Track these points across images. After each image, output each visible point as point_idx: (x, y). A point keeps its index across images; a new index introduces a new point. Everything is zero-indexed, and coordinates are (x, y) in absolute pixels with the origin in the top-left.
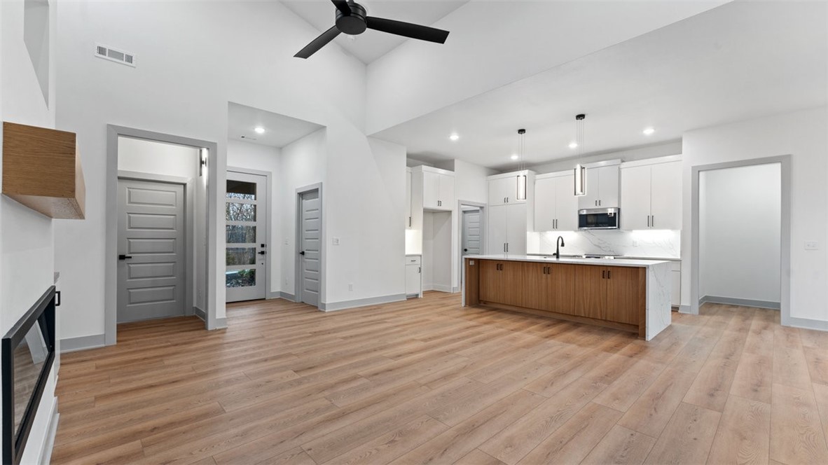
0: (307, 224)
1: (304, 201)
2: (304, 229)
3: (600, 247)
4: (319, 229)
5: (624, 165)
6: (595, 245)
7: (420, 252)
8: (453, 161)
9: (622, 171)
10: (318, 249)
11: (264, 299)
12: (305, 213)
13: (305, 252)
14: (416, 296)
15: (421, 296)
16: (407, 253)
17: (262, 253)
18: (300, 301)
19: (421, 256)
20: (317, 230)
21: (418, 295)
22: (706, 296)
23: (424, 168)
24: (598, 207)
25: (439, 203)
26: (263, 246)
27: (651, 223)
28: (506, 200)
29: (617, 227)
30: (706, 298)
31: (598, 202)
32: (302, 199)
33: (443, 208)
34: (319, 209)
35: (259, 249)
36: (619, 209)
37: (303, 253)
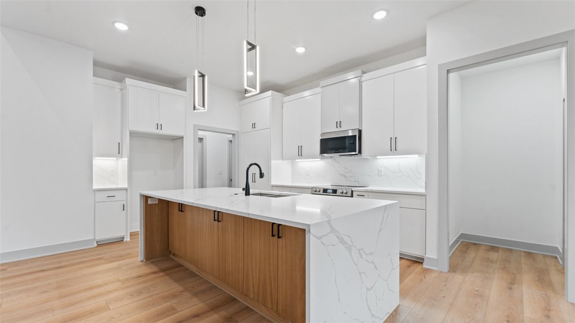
3: (345, 177)
5: (366, 77)
6: (341, 175)
7: (124, 186)
8: (184, 79)
9: (364, 84)
14: (121, 240)
15: (127, 239)
16: (95, 187)
19: (127, 189)
21: (124, 238)
22: (462, 234)
23: (129, 81)
24: (339, 129)
25: (159, 127)
27: (394, 148)
28: (254, 126)
29: (357, 153)
30: (463, 236)
31: (339, 124)
33: (166, 132)
36: (360, 132)
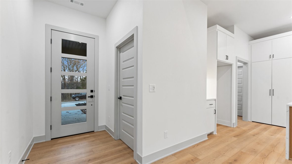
0: (124, 73)
1: (121, 54)
2: (121, 78)
4: (134, 77)
7: (215, 97)
10: (134, 96)
11: (94, 131)
12: (122, 63)
13: (122, 97)
14: (212, 134)
15: (215, 133)
16: (208, 98)
17: (92, 97)
18: (118, 139)
19: (215, 100)
20: (133, 77)
21: (213, 132)
25: (227, 57)
26: (92, 91)
28: (272, 56)
32: (120, 53)
33: (228, 61)
34: (135, 57)
35: (89, 94)
37: (120, 98)
